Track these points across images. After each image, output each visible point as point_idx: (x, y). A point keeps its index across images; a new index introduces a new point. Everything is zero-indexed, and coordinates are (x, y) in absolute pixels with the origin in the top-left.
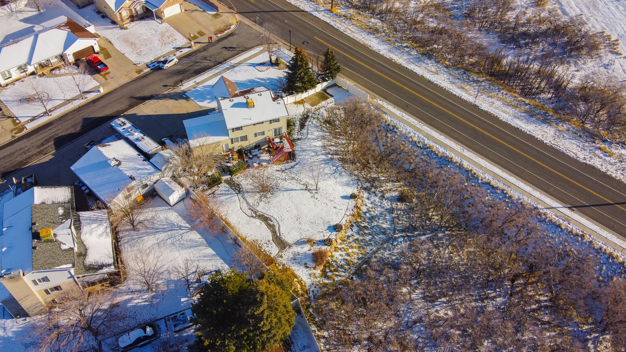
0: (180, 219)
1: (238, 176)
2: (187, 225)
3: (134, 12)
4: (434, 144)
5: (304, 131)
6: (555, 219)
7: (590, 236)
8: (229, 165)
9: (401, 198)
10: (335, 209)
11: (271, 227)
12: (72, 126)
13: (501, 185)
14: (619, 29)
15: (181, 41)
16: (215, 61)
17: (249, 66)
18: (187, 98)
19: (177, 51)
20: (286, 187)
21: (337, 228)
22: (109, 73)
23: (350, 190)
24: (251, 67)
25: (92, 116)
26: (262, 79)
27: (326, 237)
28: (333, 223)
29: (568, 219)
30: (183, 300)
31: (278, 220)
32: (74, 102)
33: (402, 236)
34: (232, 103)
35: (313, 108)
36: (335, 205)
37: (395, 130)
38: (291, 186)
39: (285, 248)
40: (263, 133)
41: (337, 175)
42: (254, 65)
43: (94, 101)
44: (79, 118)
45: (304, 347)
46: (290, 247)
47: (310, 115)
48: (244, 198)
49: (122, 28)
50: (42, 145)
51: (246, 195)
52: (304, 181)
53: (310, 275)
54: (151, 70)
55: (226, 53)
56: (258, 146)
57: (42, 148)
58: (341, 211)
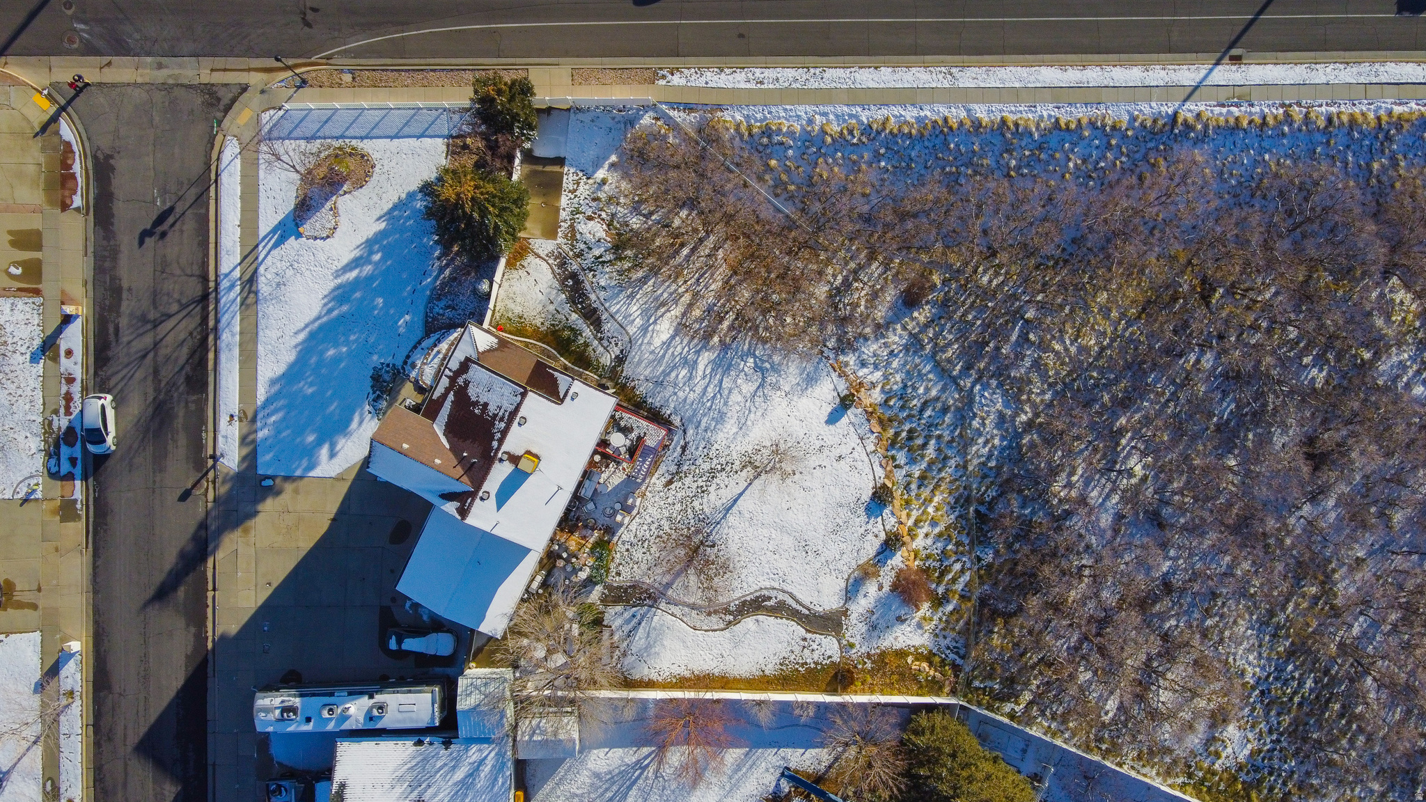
0: (618, 752)
1: (613, 571)
2: (646, 750)
4: (885, 112)
5: (608, 327)
6: (1216, 113)
7: (1299, 104)
10: (842, 462)
11: (780, 610)
13: (1081, 113)
16: (187, 302)
17: (281, 243)
19: (56, 361)
20: (719, 504)
21: (880, 498)
22: (9, 584)
23: (827, 390)
27: (883, 536)
28: (867, 495)
29: (1241, 94)
31: (776, 586)
32: (63, 729)
33: (976, 381)
34: (492, 501)
35: (560, 240)
36: (836, 452)
37: (776, 139)
38: (727, 494)
39: (840, 625)
41: (771, 378)
42: (292, 225)
43: (101, 680)
46: (845, 613)
47: (574, 266)
48: (676, 603)
51: (672, 593)
52: (736, 457)
53: (919, 626)
54: (85, 478)
55: (178, 245)
58: (855, 454)
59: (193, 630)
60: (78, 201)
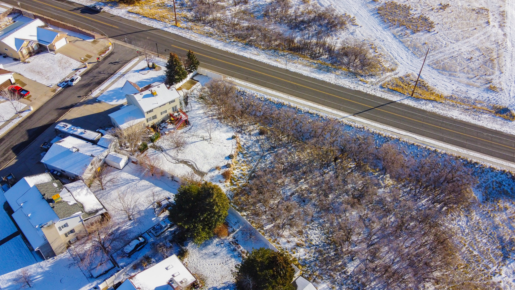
0: (130, 175)
1: (157, 142)
2: (137, 178)
3: (31, 49)
4: (271, 97)
5: (189, 106)
6: (348, 123)
7: (367, 127)
8: (150, 136)
9: (261, 133)
10: (225, 147)
11: (191, 166)
12: (21, 137)
13: (315, 112)
14: (354, 10)
15: (77, 64)
16: (108, 73)
17: (134, 72)
18: (99, 102)
19: (76, 72)
20: (191, 141)
21: (230, 157)
22: (31, 96)
23: (230, 135)
24: (136, 73)
25: (33, 127)
26: (147, 79)
27: (226, 164)
28: (227, 155)
29: (354, 121)
30: (153, 219)
31: (193, 161)
32: (13, 121)
33: (269, 154)
34: (142, 96)
35: (189, 91)
36: (225, 145)
37: (245, 94)
38: (194, 140)
39: (204, 175)
40: (166, 111)
41: (219, 128)
42: (138, 71)
43: (30, 117)
44: (23, 130)
45: (236, 223)
46: (207, 174)
47: (189, 95)
48: (167, 154)
49: (25, 63)
50: (4, 154)
51: (167, 152)
52: (201, 135)
53: (224, 186)
54: (63, 88)
55: (114, 67)
56: (163, 121)
57: (5, 157)
58: (229, 147)
59: (57, 116)
60: (103, 55)
